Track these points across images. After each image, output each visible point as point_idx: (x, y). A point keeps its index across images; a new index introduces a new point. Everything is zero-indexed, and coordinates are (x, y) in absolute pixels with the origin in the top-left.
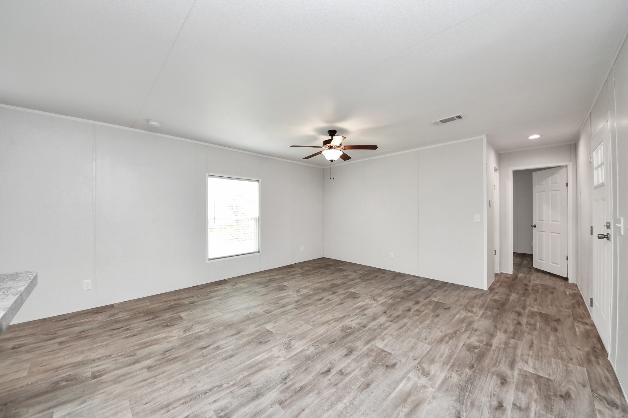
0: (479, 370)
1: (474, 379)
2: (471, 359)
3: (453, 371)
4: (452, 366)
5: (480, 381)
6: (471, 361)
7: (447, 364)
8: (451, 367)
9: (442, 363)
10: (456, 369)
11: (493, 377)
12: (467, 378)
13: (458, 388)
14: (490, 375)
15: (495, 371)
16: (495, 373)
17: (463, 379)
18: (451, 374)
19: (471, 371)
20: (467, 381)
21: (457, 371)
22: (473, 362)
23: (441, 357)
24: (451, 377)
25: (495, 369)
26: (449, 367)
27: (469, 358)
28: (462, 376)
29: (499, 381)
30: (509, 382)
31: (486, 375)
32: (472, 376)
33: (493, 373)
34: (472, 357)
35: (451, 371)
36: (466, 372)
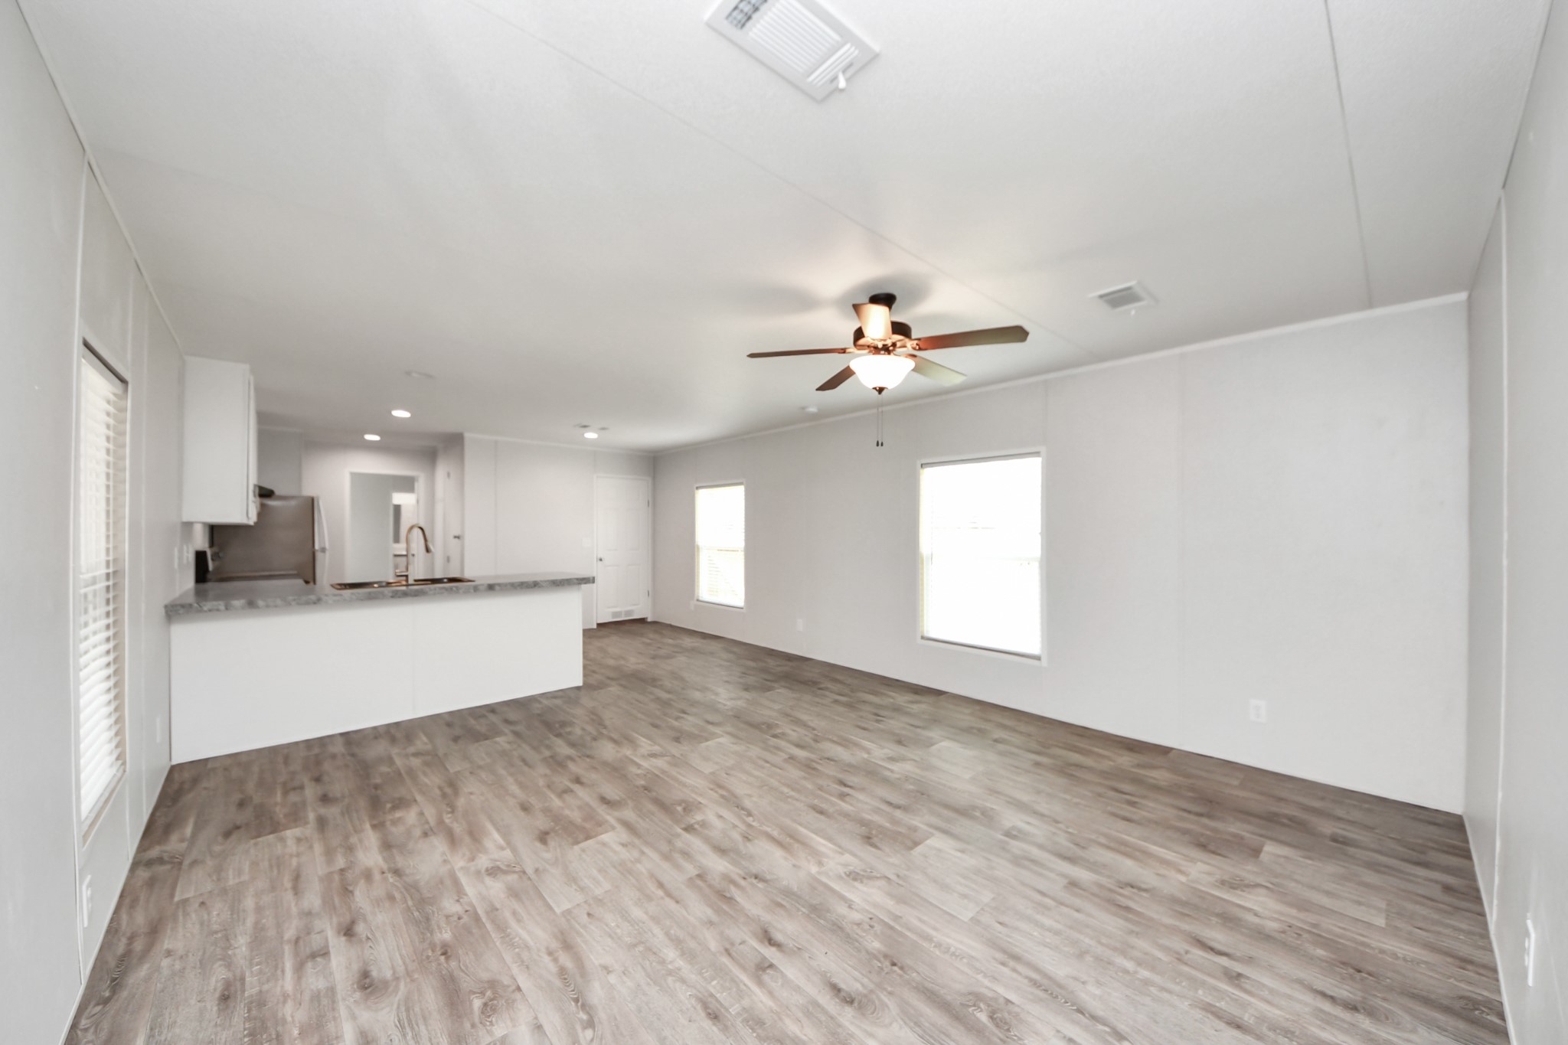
0: (428, 957)
1: (422, 933)
2: (467, 967)
3: (467, 911)
4: (477, 918)
5: (408, 940)
6: (460, 962)
7: (487, 913)
8: (476, 913)
9: (498, 906)
10: (465, 919)
11: (391, 972)
12: (433, 922)
13: (430, 898)
14: (401, 969)
15: (396, 990)
16: (394, 983)
17: (436, 915)
18: (461, 905)
19: (438, 942)
20: (428, 919)
21: (459, 918)
22: (453, 964)
23: (514, 913)
24: (458, 901)
25: (400, 993)
26: (481, 912)
27: (469, 966)
28: (444, 919)
29: (374, 974)
30: (355, 991)
31: (407, 961)
32: (429, 935)
33: (397, 979)
34: (466, 974)
35: (468, 908)
36: (444, 931)
